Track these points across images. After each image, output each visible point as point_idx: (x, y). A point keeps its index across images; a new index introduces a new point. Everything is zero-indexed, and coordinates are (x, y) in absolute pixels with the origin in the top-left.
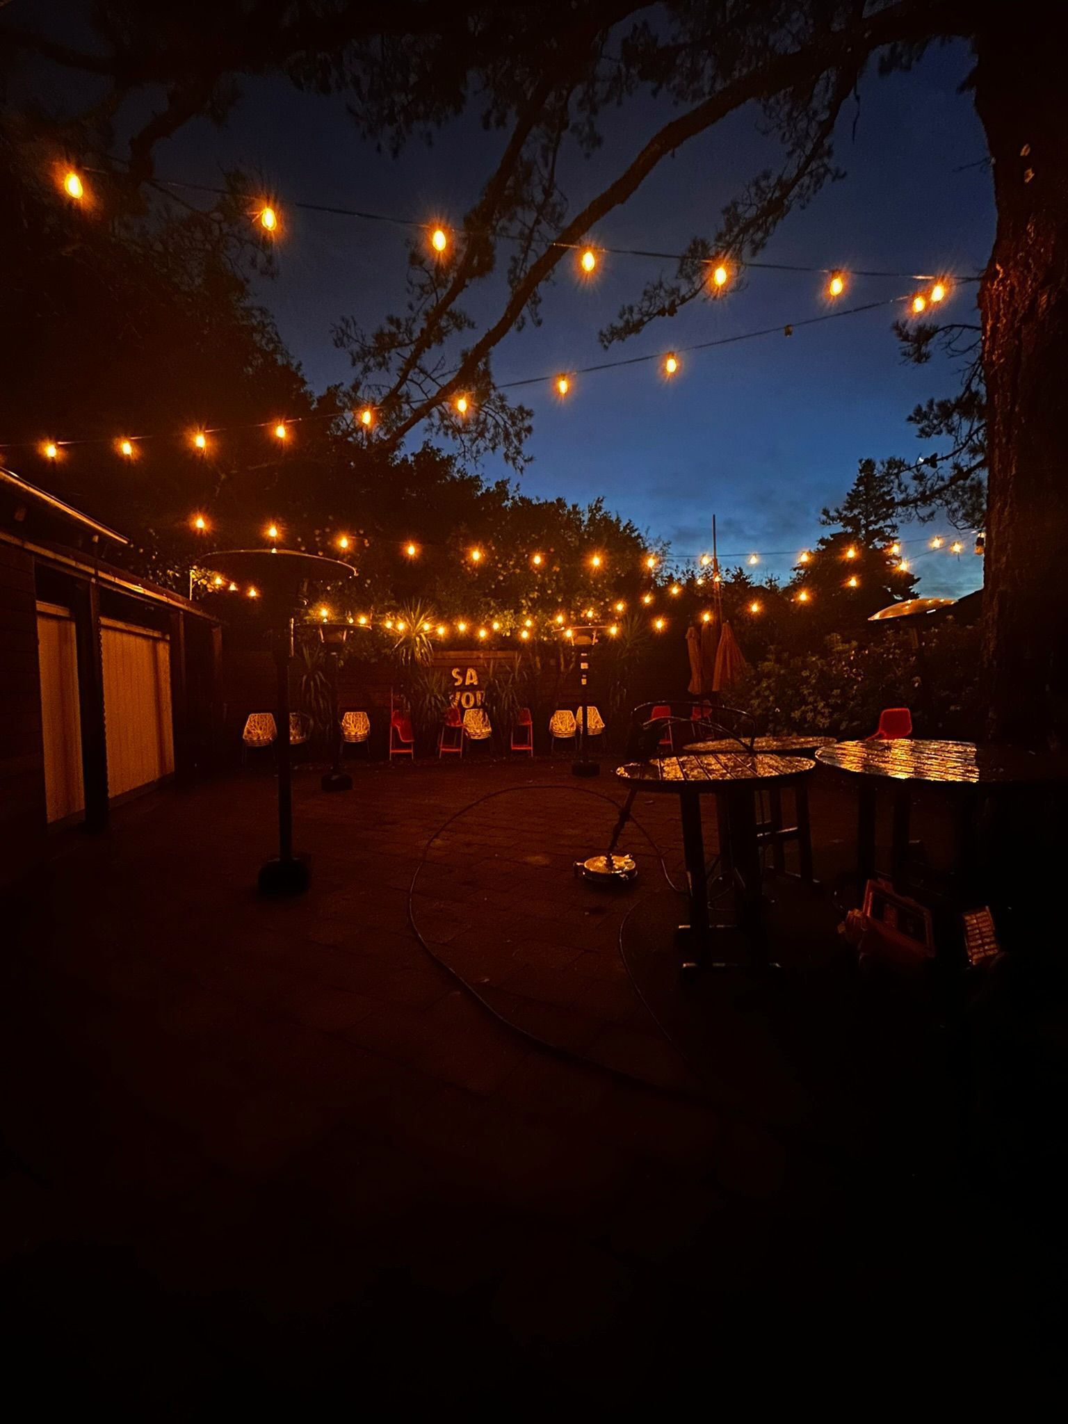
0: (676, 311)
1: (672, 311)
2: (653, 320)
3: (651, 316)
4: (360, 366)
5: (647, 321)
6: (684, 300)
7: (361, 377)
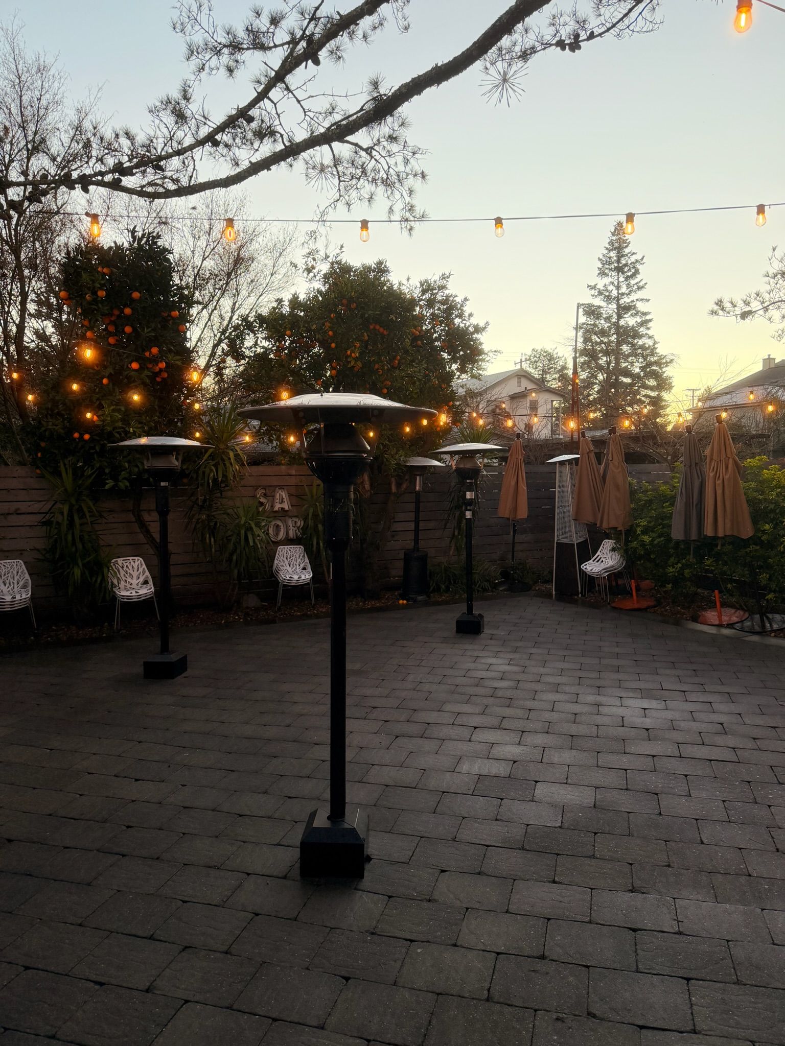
0: (579, 48)
1: (575, 45)
2: (547, 50)
3: (547, 45)
4: (195, 62)
5: (540, 50)
6: (592, 36)
7: (193, 77)
